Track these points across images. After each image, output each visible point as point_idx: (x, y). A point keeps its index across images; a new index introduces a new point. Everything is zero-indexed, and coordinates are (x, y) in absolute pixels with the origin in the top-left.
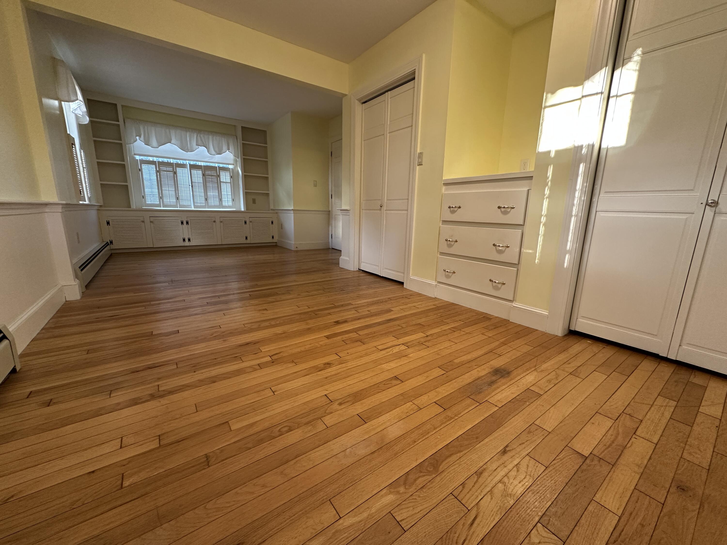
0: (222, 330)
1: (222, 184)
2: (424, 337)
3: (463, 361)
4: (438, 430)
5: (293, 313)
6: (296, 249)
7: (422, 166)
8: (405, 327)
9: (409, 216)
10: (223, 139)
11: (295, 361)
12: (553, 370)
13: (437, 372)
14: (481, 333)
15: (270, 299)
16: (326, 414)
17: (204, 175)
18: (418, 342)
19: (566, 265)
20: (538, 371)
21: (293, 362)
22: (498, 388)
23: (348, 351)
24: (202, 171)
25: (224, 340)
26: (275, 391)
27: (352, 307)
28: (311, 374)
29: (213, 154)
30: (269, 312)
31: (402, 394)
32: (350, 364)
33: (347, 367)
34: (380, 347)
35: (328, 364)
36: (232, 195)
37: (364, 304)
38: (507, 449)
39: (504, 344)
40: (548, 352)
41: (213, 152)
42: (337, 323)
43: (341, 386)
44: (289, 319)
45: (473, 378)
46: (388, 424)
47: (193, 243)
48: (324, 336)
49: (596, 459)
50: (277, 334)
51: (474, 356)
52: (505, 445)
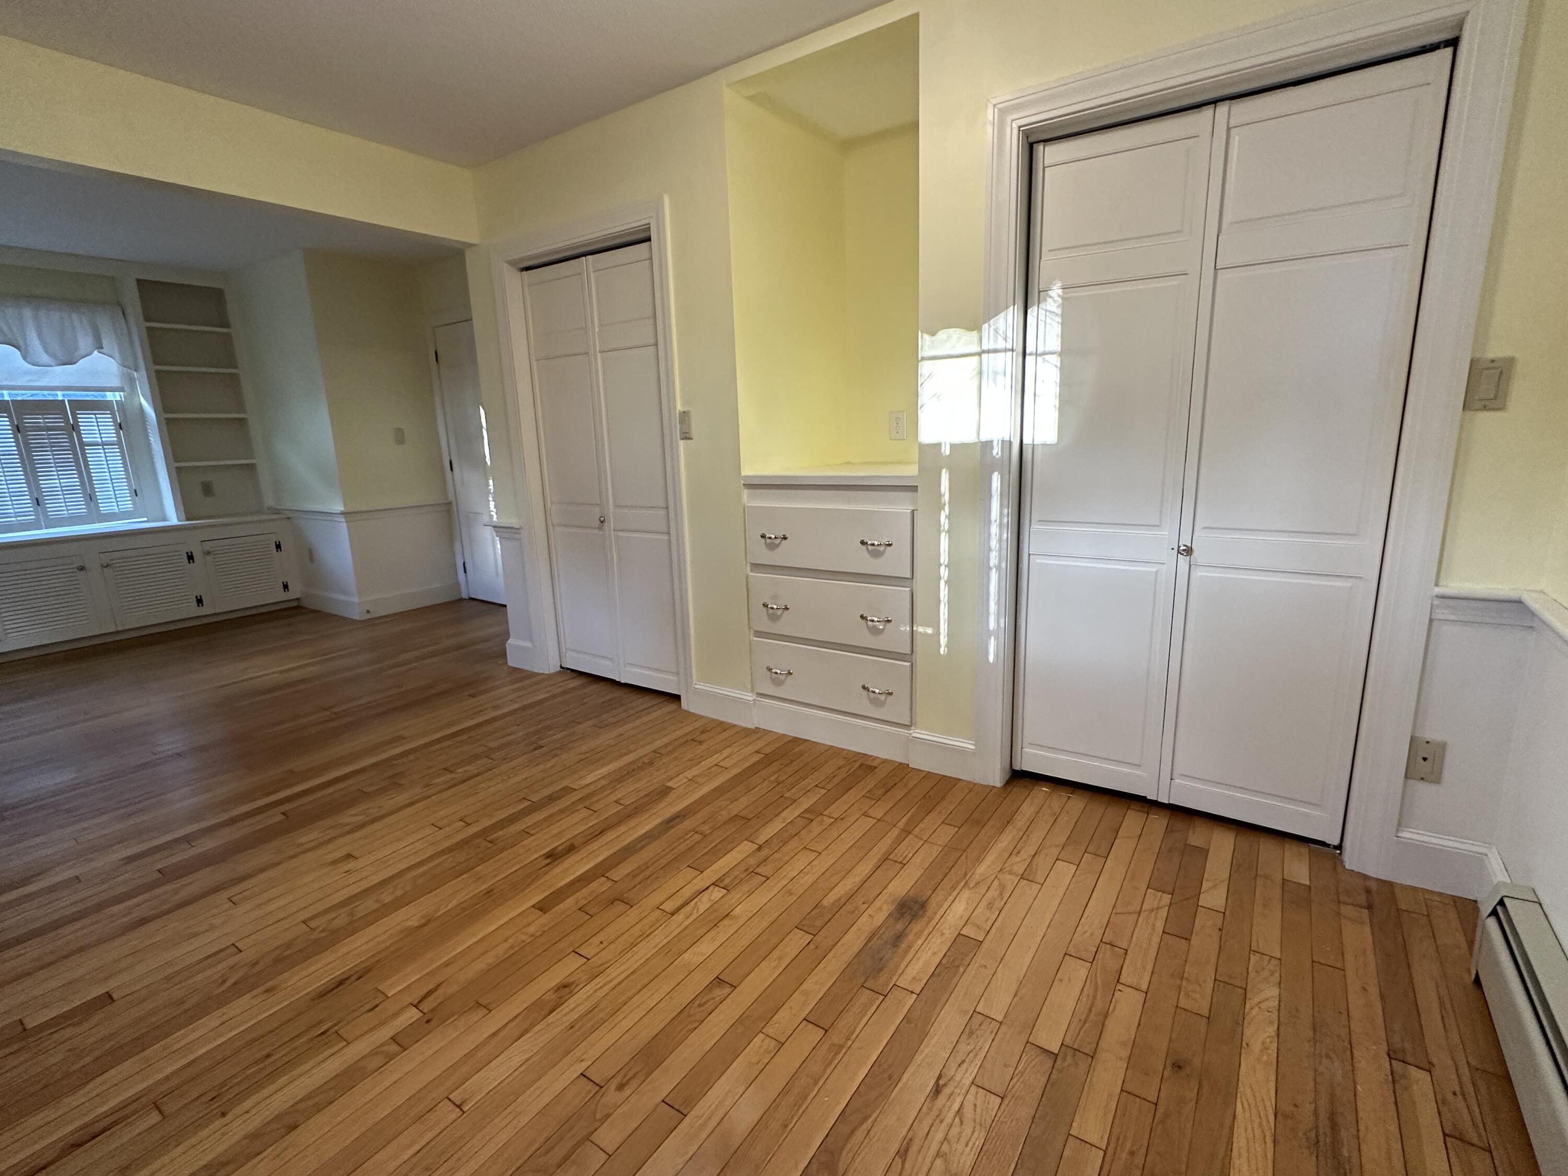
0: (247, 956)
1: (88, 450)
2: (754, 852)
3: (840, 899)
4: (821, 1083)
5: (430, 852)
6: (368, 616)
7: (691, 441)
8: (709, 831)
9: (674, 547)
10: (74, 316)
11: (483, 1001)
12: (993, 877)
13: (798, 940)
14: (862, 812)
15: (349, 817)
16: (597, 1124)
17: (17, 429)
18: (746, 870)
19: (991, 658)
20: (971, 886)
21: (479, 1005)
22: (910, 947)
23: (600, 937)
24: (10, 417)
25: (266, 991)
26: (463, 1103)
27: (575, 797)
28: (532, 1025)
29: (42, 363)
30: (361, 863)
31: (740, 1020)
32: (615, 973)
33: (610, 981)
34: (669, 906)
35: (565, 987)
36: (128, 478)
37: (603, 782)
38: (941, 1082)
39: (906, 832)
40: (983, 831)
41: (45, 358)
42: (553, 857)
43: (610, 1039)
44: (424, 873)
45: (864, 937)
46: (728, 1103)
48: (533, 906)
49: (1070, 1053)
50: (412, 931)
51: (857, 879)
52: (936, 1075)
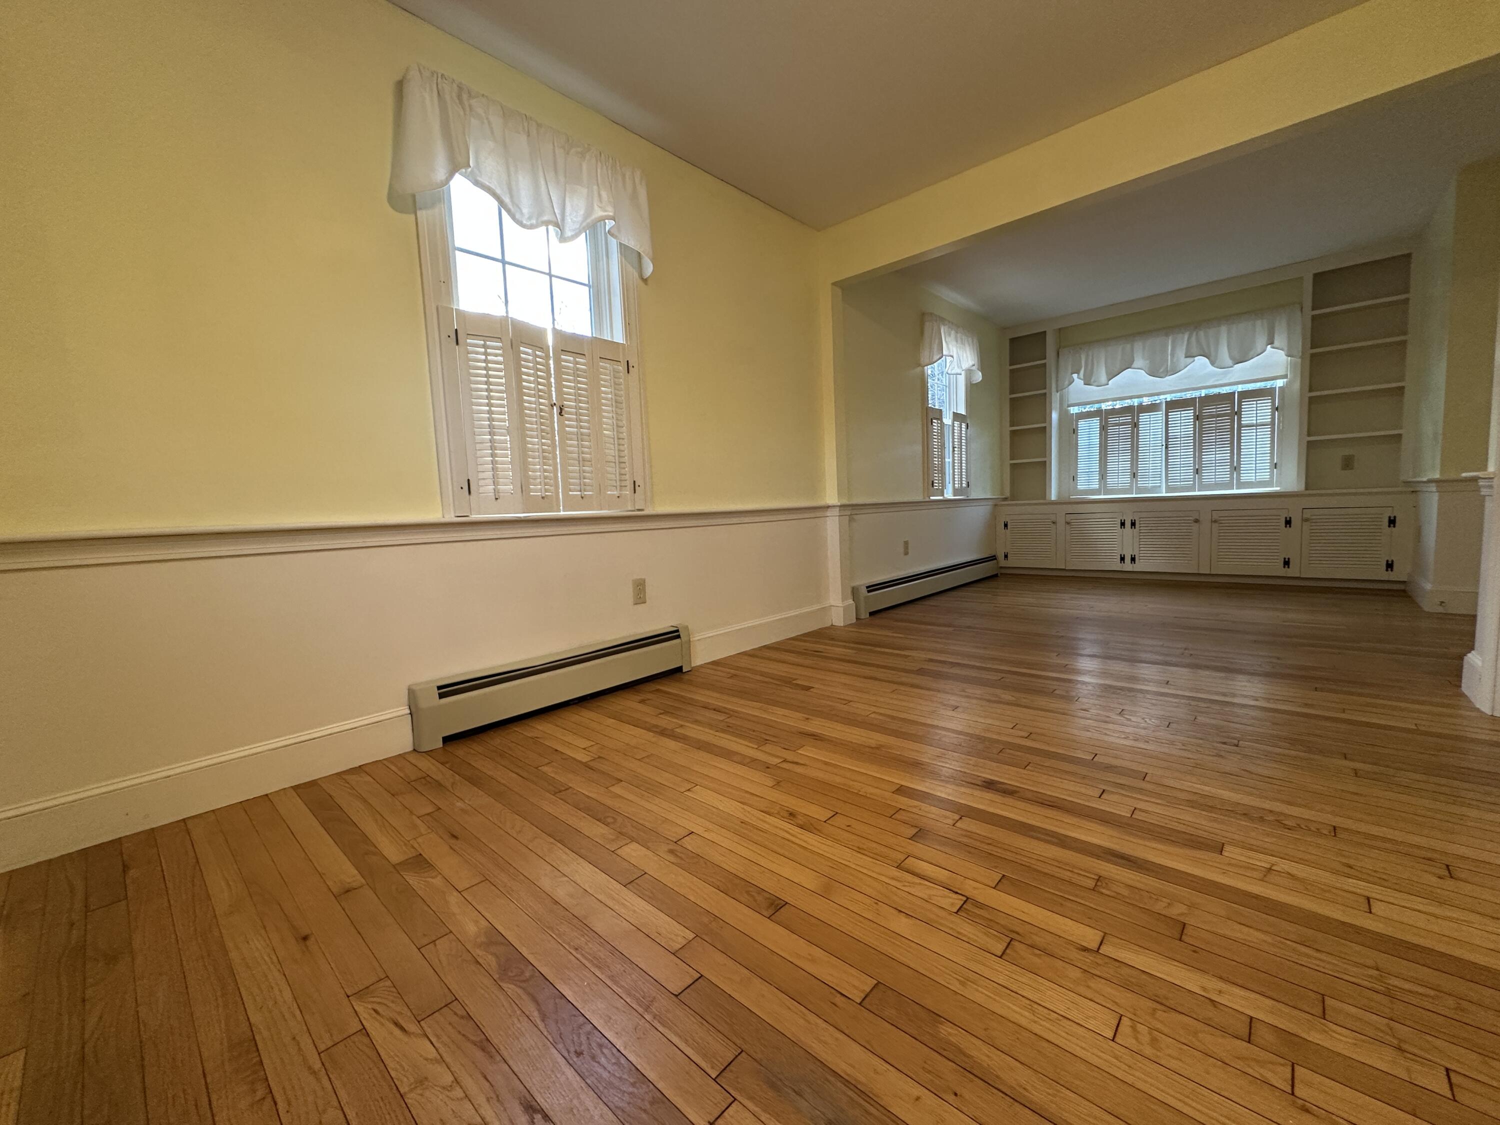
1: (1244, 430)
4: (607, 982)
10: (1258, 322)
13: (851, 983)
17: (1197, 418)
24: (1195, 409)
29: (1223, 365)
36: (1271, 453)
41: (1227, 363)
47: (1139, 566)
